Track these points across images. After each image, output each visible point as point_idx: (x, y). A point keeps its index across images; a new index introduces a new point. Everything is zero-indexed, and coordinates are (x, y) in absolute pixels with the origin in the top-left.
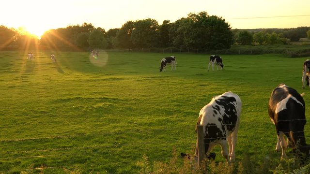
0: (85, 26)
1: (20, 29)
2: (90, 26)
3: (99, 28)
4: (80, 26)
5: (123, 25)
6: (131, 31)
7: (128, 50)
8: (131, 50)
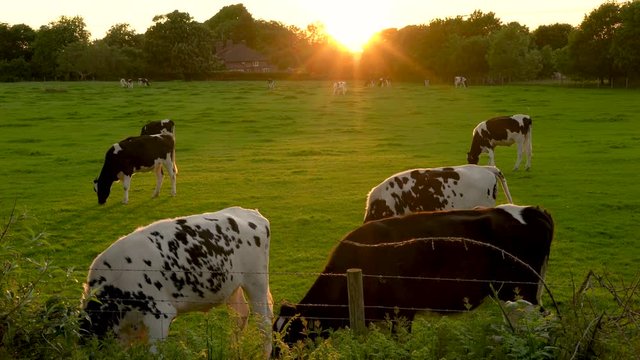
0: (476, 21)
1: (311, 28)
2: (490, 19)
3: (515, 25)
4: (465, 19)
5: (588, 15)
6: (609, 30)
7: (598, 81)
8: (606, 81)
